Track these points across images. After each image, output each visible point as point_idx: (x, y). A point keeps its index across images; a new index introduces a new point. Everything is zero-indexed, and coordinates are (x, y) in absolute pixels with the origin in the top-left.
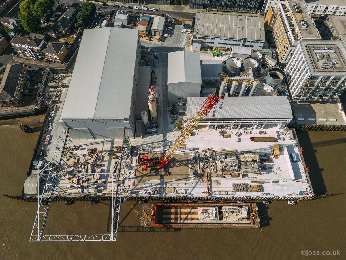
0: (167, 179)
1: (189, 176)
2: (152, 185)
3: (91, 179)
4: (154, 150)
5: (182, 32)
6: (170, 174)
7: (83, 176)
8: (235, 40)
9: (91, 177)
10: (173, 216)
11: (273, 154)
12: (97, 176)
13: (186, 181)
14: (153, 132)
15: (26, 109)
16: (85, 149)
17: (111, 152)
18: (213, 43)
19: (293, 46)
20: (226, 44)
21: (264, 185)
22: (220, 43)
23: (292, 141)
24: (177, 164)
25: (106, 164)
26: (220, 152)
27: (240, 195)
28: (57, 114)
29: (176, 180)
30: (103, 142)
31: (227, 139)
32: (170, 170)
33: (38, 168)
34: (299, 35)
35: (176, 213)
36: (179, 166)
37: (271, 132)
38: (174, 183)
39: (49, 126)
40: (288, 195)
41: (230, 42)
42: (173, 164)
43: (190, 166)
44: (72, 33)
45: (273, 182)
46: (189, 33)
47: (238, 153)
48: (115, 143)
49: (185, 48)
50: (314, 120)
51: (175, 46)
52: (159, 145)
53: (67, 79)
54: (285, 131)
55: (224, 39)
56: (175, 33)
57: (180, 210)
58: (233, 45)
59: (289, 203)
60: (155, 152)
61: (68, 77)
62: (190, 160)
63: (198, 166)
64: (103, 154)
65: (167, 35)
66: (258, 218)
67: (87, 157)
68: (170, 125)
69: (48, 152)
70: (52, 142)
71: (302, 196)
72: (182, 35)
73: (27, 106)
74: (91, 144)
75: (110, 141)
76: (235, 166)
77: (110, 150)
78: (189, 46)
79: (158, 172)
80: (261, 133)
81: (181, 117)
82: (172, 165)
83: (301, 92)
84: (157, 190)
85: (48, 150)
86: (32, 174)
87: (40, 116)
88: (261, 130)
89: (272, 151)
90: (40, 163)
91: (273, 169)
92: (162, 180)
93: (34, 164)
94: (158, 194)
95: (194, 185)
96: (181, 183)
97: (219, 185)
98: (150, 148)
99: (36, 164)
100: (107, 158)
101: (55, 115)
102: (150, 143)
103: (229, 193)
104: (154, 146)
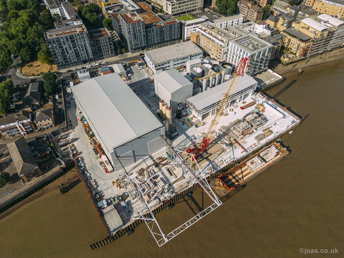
0: (212, 158)
1: (224, 149)
2: (205, 168)
3: (157, 190)
4: (185, 146)
5: (140, 69)
6: (211, 154)
7: (148, 192)
8: (184, 59)
9: (156, 188)
10: (234, 181)
11: (260, 111)
12: (161, 184)
13: (225, 152)
14: (176, 135)
15: (52, 173)
16: (133, 173)
17: (156, 164)
18: (170, 66)
19: (224, 47)
20: (178, 64)
21: (271, 129)
22: (175, 65)
23: (263, 99)
24: (210, 146)
25: (159, 173)
26: (230, 125)
27: (263, 142)
28: (85, 163)
29: (218, 156)
30: (144, 161)
31: (227, 116)
32: (209, 152)
33: (106, 206)
34: (223, 40)
35: (234, 177)
36: (212, 146)
37: (249, 100)
38: (219, 158)
39: (86, 174)
40: (288, 127)
41: (181, 61)
42: (207, 147)
43: (219, 142)
44: (46, 101)
45: (274, 125)
46: (145, 68)
47: (241, 120)
48: (154, 157)
49: (150, 77)
50: (264, 83)
51: (141, 79)
52: (187, 142)
53: (70, 135)
54: (255, 95)
55: (176, 60)
56: (135, 72)
57: (235, 174)
58: (184, 62)
59: (290, 133)
60: (189, 147)
61: (71, 133)
62: (216, 139)
63: (224, 140)
64: (151, 169)
65: (130, 74)
66: (284, 148)
67: (139, 177)
68: (183, 126)
69: (102, 193)
70: (99, 184)
71: (295, 123)
72: (140, 71)
73: (51, 170)
74: (135, 167)
75: (149, 158)
76: (248, 125)
77: (154, 163)
78: (152, 75)
79: (203, 156)
80: (244, 103)
81: (187, 118)
82: (207, 149)
83: (248, 69)
84: (212, 168)
85: (101, 191)
86: (104, 213)
87: (67, 174)
88: (242, 101)
89: (258, 110)
90: (104, 202)
91: (267, 119)
92: (209, 161)
93: (99, 206)
94: (215, 170)
95: (232, 152)
96: (223, 155)
97: (246, 143)
98: (182, 147)
99: (102, 205)
100: (156, 169)
101: (85, 164)
102: (180, 144)
103: (257, 144)
104: (184, 144)
